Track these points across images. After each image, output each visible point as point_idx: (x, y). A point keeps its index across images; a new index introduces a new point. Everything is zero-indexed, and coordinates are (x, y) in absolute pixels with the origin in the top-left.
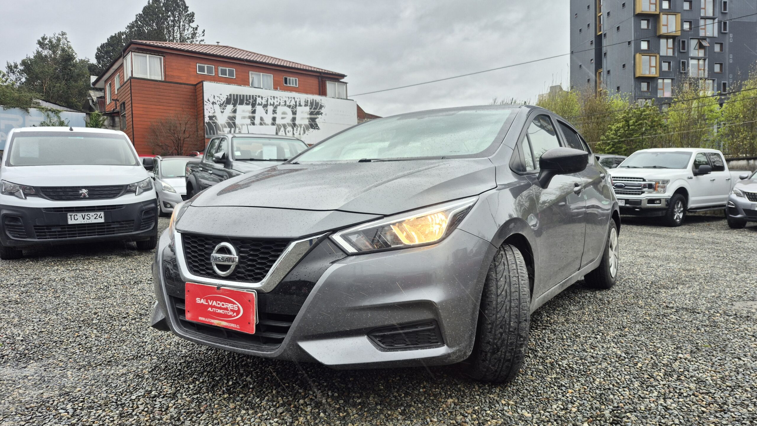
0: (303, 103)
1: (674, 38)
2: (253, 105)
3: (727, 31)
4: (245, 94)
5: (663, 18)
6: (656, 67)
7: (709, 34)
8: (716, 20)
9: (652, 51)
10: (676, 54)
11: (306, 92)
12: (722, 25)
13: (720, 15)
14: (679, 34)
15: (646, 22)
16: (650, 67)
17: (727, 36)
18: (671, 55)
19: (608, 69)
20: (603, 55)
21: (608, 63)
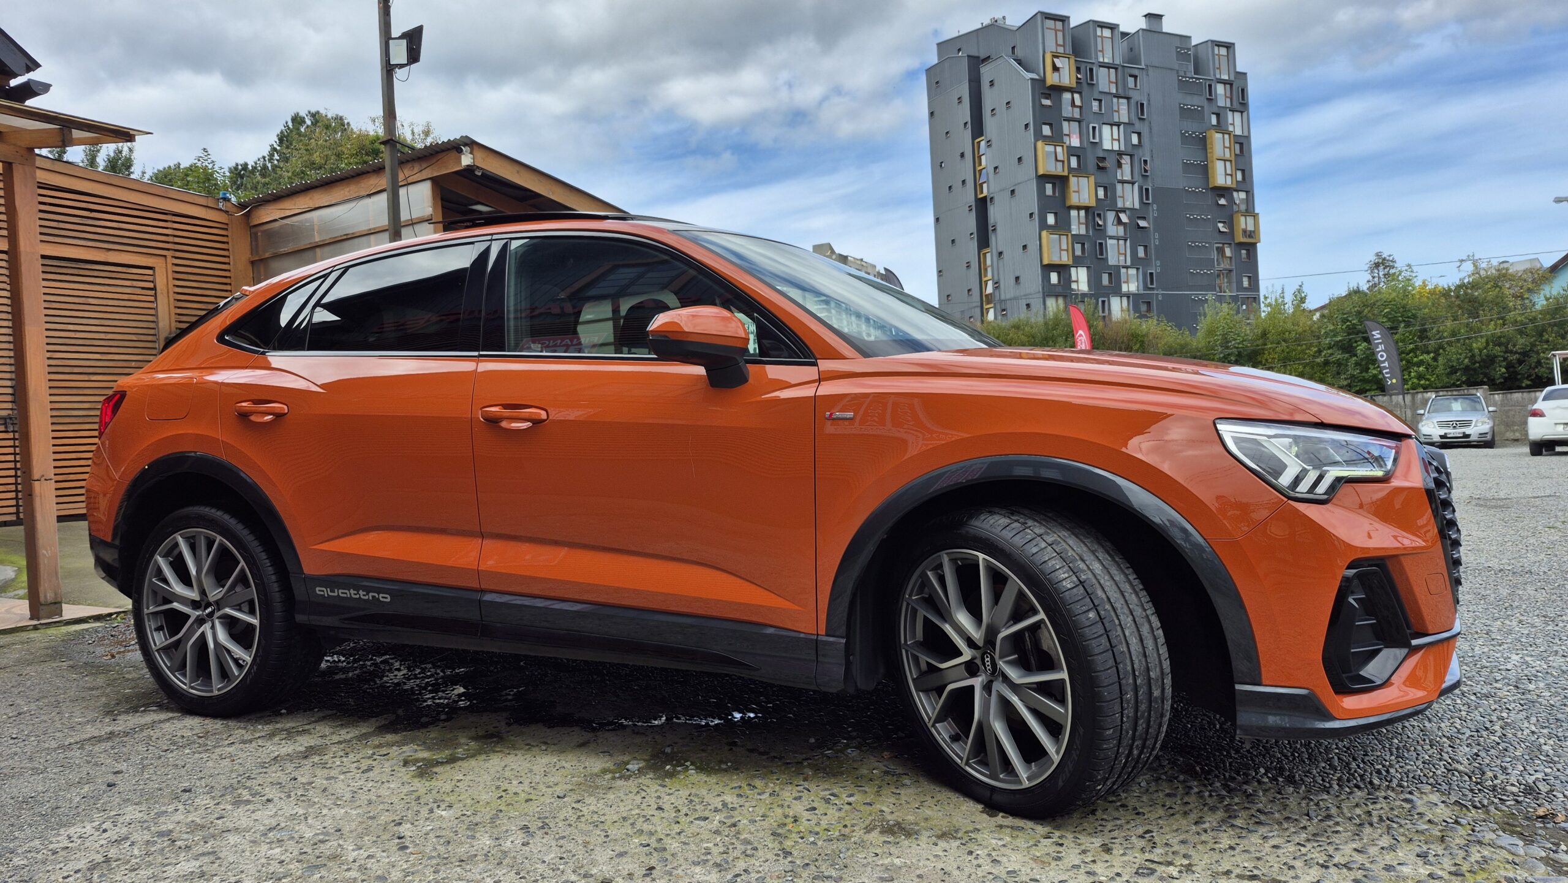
1: (1087, 209)
3: (1150, 201)
5: (1073, 180)
6: (1067, 250)
7: (1128, 205)
8: (1136, 186)
9: (1062, 226)
10: (1091, 233)
12: (1144, 193)
13: (1140, 178)
14: (1094, 205)
15: (1051, 185)
16: (1061, 250)
17: (1150, 207)
19: (1000, 250)
20: (990, 229)
21: (998, 240)
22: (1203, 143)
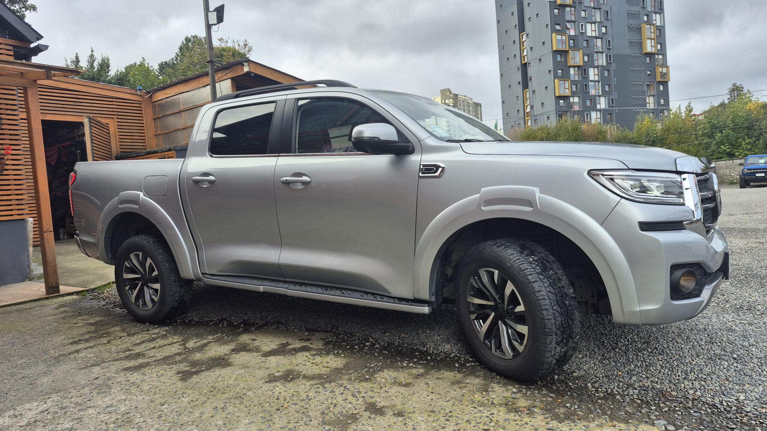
1: (578, 67)
5: (571, 52)
6: (568, 89)
7: (600, 63)
8: (604, 54)
9: (565, 76)
10: (581, 79)
12: (609, 57)
13: (607, 50)
14: (581, 64)
15: (560, 55)
16: (565, 88)
17: (612, 65)
18: (577, 79)
19: (534, 90)
20: (529, 79)
21: (533, 85)
22: (639, 30)
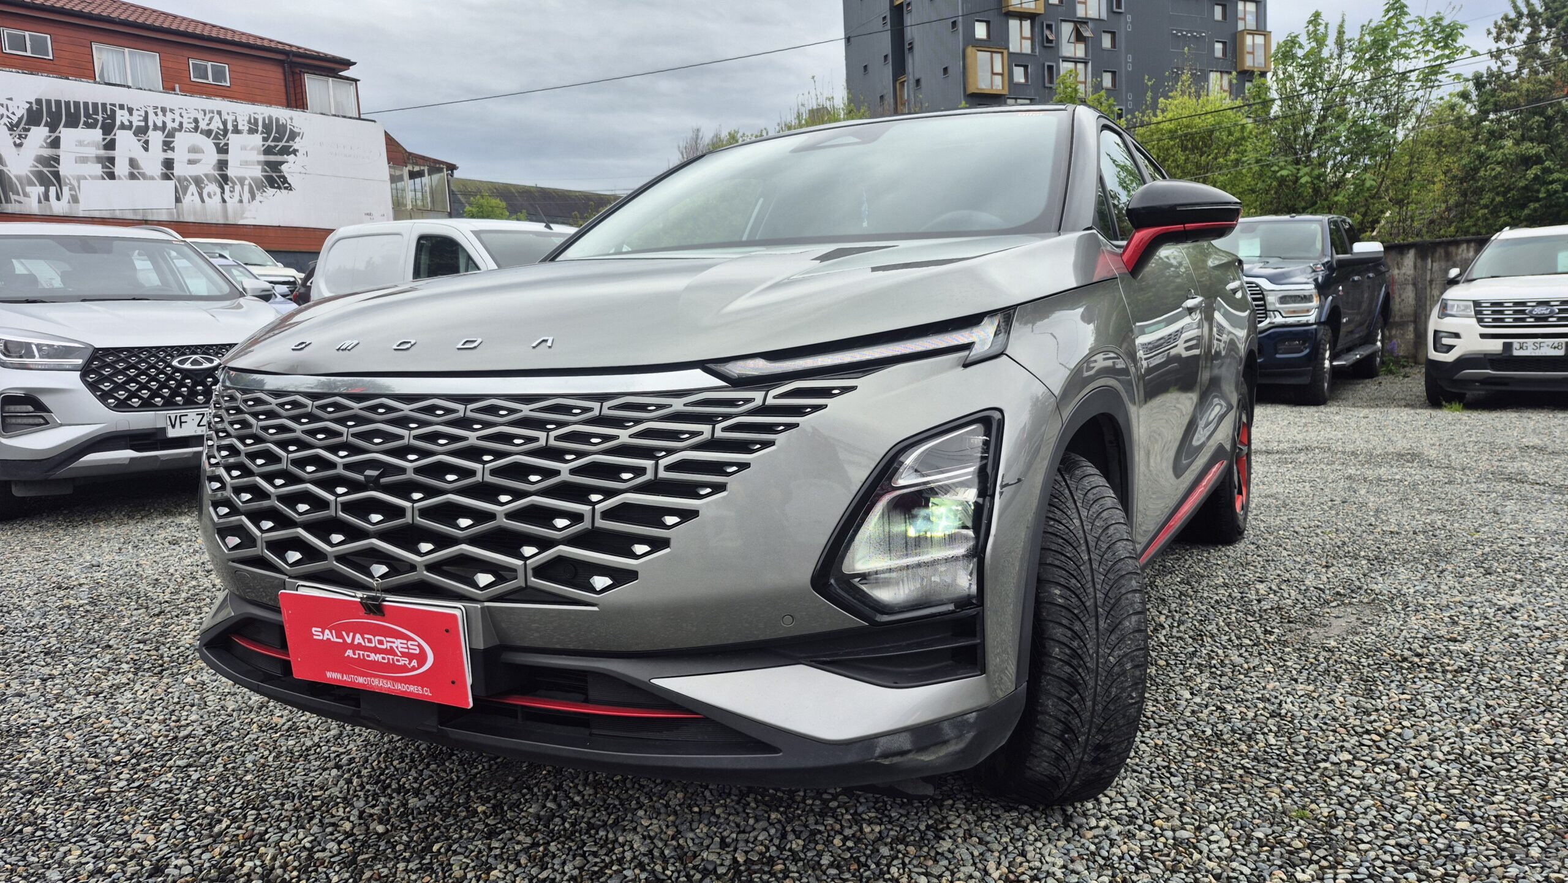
0: (243, 126)
1: (1032, 17)
2: (108, 128)
3: (1122, 10)
4: (82, 100)
6: (1002, 75)
7: (1093, 13)
9: (997, 42)
10: (1037, 50)
11: (253, 100)
14: (1042, 11)
16: (993, 74)
17: (1122, 18)
18: (1029, 51)
19: (917, 77)
20: (907, 47)
21: (915, 64)
